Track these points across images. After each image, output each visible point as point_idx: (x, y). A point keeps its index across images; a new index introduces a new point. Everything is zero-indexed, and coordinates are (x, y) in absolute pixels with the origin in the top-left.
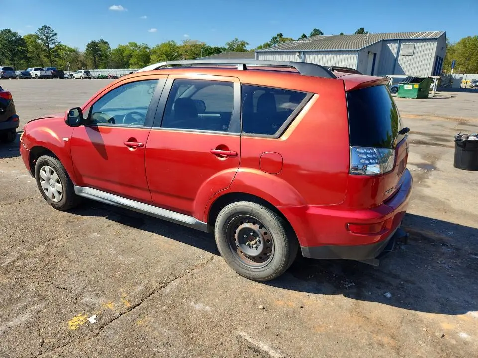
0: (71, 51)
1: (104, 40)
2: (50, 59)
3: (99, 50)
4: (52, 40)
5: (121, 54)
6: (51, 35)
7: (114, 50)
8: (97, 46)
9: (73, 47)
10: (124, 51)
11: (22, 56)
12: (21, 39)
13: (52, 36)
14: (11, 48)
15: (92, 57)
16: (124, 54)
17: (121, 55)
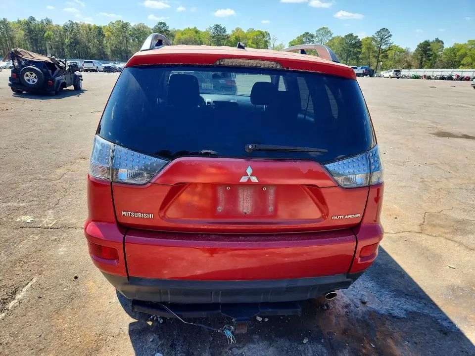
0: (401, 51)
1: (440, 39)
2: (378, 60)
3: (430, 50)
4: (386, 41)
5: (454, 53)
6: (386, 36)
7: (447, 50)
8: (429, 45)
9: (404, 48)
10: (458, 50)
11: (355, 57)
12: (359, 42)
13: (386, 38)
14: (349, 50)
15: (419, 57)
16: (458, 54)
17: (453, 55)
